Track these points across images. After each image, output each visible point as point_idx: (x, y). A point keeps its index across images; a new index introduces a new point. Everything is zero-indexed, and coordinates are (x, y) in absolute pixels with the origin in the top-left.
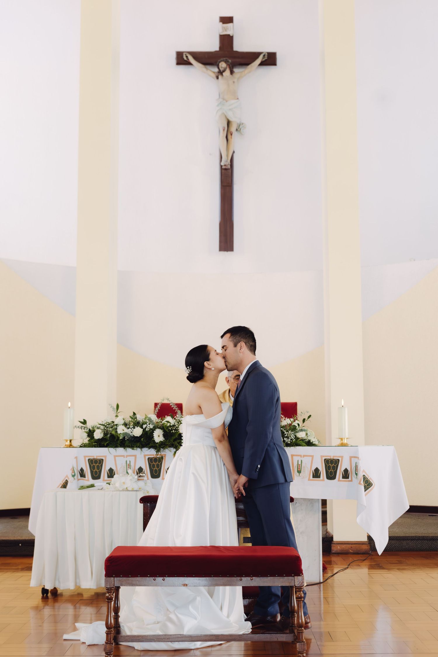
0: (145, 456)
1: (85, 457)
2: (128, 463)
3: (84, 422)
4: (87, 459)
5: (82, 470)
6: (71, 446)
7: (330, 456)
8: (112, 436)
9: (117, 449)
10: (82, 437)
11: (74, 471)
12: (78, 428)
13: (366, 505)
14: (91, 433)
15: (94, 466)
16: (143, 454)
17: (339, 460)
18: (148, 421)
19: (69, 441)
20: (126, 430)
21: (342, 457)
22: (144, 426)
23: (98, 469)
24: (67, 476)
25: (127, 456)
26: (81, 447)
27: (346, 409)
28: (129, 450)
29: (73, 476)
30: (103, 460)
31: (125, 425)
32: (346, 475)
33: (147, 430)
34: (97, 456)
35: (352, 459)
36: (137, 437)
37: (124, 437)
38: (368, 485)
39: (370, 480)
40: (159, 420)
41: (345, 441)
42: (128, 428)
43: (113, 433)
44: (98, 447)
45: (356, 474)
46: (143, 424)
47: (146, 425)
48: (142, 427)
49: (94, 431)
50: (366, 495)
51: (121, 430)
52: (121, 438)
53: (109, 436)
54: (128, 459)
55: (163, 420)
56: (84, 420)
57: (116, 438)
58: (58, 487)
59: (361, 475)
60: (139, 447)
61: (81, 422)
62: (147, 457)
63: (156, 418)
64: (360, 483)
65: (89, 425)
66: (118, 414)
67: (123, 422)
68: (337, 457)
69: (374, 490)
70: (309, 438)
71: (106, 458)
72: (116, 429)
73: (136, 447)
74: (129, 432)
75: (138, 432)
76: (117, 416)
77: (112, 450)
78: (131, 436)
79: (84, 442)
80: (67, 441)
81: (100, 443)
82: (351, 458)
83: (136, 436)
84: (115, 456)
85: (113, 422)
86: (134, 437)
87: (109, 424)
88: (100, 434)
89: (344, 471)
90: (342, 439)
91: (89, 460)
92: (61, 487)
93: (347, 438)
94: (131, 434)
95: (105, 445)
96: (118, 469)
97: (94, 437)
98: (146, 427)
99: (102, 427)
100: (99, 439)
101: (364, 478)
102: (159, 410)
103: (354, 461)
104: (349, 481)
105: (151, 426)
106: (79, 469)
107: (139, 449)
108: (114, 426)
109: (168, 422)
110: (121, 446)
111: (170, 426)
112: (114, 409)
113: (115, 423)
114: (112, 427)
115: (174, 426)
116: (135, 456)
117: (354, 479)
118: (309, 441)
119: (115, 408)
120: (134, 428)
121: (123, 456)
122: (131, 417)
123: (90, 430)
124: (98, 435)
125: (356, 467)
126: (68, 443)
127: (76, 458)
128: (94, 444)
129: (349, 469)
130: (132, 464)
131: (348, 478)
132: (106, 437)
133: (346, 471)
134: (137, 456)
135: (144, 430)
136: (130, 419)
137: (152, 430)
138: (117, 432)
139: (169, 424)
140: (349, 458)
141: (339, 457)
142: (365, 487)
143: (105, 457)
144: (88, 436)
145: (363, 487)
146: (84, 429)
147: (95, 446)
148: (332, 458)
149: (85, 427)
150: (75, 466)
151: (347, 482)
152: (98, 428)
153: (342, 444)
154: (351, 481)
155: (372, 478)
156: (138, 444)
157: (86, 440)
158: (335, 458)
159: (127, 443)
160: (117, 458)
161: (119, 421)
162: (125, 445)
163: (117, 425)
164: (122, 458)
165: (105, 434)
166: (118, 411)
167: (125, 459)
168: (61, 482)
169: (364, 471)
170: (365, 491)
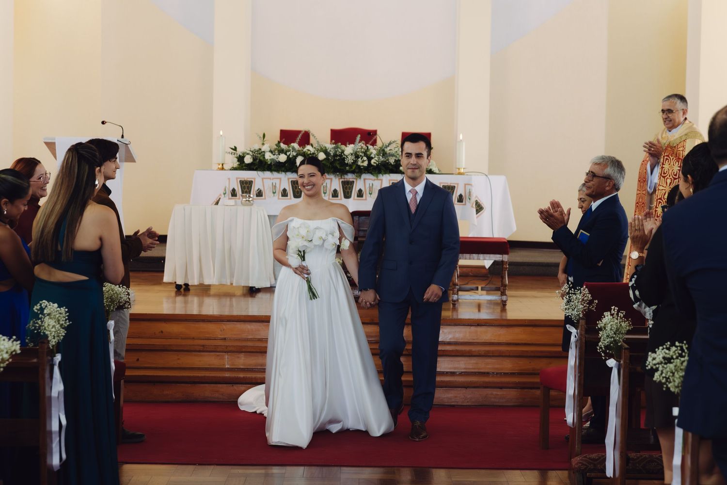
0: (288, 179)
1: (237, 178)
2: (274, 184)
3: (235, 149)
4: (239, 180)
5: (234, 190)
6: (223, 169)
7: (448, 183)
8: (260, 160)
9: (265, 172)
10: (233, 162)
11: (225, 190)
12: (229, 154)
13: (476, 224)
14: (241, 159)
15: (245, 186)
16: (287, 177)
17: (455, 187)
18: (291, 149)
19: (221, 165)
20: (272, 157)
21: (458, 184)
22: (288, 154)
23: (248, 189)
24: (220, 195)
25: (273, 179)
26: (231, 170)
27: (464, 144)
28: (276, 174)
29: (224, 194)
30: (252, 181)
31: (271, 151)
32: (461, 199)
33: (290, 156)
34: (247, 178)
35: (467, 186)
36: (282, 163)
37: (271, 163)
38: (479, 208)
39: (482, 205)
40: (301, 149)
41: (462, 171)
42: (274, 155)
43: (262, 158)
44: (248, 170)
45: (470, 199)
46: (287, 151)
47: (289, 153)
48: (286, 155)
49: (243, 157)
50: (477, 217)
51: (268, 156)
52: (269, 163)
53: (258, 161)
54: (274, 181)
55: (304, 148)
56: (235, 147)
57: (264, 163)
58: (212, 204)
59: (473, 200)
60: (284, 171)
61: (232, 149)
62: (290, 180)
63: (298, 147)
64: (472, 207)
65: (240, 151)
66: (264, 143)
67: (269, 149)
68: (453, 184)
69: (485, 213)
70: (431, 167)
71: (255, 181)
72: (264, 155)
73: (282, 171)
74: (276, 159)
75: (283, 158)
76: (263, 144)
77: (260, 173)
78: (277, 162)
79: (234, 166)
80: (219, 165)
81: (250, 167)
82: (465, 185)
83: (281, 161)
84: (263, 179)
85: (260, 149)
86: (279, 162)
87: (257, 151)
88: (250, 159)
89: (459, 196)
90: (459, 169)
91: (240, 181)
92: (215, 204)
93: (464, 169)
94: (277, 160)
95: (255, 168)
96: (266, 189)
97: (244, 162)
98: (290, 154)
99: (251, 153)
100: (248, 164)
101: (477, 203)
102: (300, 140)
103: (468, 187)
104: (463, 205)
105: (295, 154)
106: (231, 189)
107: (283, 173)
108: (263, 154)
109: (308, 150)
110: (268, 170)
111: (310, 154)
112: (260, 137)
113: (263, 150)
114: (260, 154)
115: (314, 154)
116: (280, 179)
117: (467, 202)
118: (431, 170)
119: (262, 136)
120: (279, 155)
121: (270, 179)
122: (276, 145)
123: (240, 156)
124: (248, 160)
125: (470, 192)
126: (220, 166)
127: (229, 179)
128: (244, 167)
129: (463, 195)
130: (278, 186)
131: (462, 202)
132: (255, 162)
133: (461, 196)
134: (282, 179)
135: (288, 157)
136: (275, 147)
137: (295, 157)
138: (264, 158)
139: (309, 152)
140: (464, 185)
141: (456, 184)
142: (477, 210)
143: (254, 179)
144: (238, 161)
145: (475, 211)
146: (234, 154)
147: (245, 170)
148: (449, 185)
149: (234, 153)
150: (228, 186)
151: (461, 206)
152: (248, 154)
153: (459, 173)
154: (465, 204)
155: (484, 203)
156: (283, 169)
157: (236, 164)
158: (452, 185)
159: (273, 168)
160: (264, 180)
161: (266, 148)
162: (272, 169)
163: (264, 152)
164: (269, 180)
165: (255, 159)
166: (265, 140)
167: (272, 181)
168: (215, 200)
169: (476, 197)
170: (477, 214)
